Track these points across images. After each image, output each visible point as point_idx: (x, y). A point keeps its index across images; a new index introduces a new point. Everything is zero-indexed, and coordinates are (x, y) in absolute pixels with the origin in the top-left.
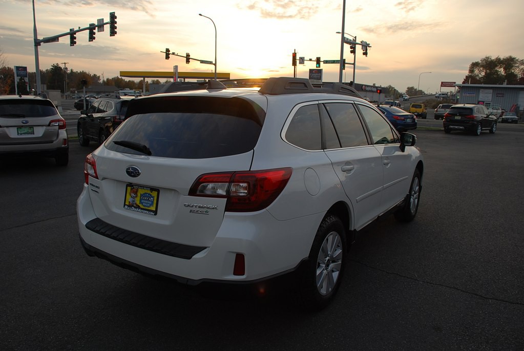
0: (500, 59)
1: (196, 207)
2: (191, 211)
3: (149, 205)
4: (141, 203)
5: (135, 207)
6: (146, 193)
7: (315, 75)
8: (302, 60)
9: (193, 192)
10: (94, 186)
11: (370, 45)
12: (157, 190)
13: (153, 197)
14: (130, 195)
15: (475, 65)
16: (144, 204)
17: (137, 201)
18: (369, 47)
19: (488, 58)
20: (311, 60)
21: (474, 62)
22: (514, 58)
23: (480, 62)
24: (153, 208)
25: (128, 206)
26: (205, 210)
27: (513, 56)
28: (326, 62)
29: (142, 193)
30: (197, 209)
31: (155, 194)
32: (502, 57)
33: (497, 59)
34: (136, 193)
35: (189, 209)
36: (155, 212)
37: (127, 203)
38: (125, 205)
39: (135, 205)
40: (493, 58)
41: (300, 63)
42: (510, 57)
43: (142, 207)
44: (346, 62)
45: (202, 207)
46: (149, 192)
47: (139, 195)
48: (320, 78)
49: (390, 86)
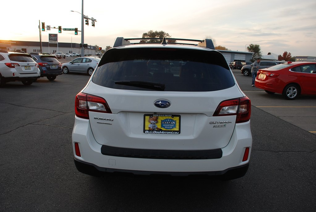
0: (157, 32)
1: (218, 123)
2: (214, 126)
3: (171, 127)
4: (162, 126)
5: (157, 131)
6: (167, 119)
7: (53, 38)
8: (49, 28)
9: (216, 114)
10: (102, 119)
11: (96, 20)
12: (178, 115)
13: (175, 121)
14: (149, 122)
15: (145, 34)
16: (166, 127)
17: (159, 126)
18: (96, 21)
19: (151, 31)
20: (55, 28)
21: (145, 33)
22: (164, 32)
23: (148, 33)
24: (177, 129)
25: (149, 131)
26: (224, 124)
27: (163, 31)
28: (65, 29)
29: (163, 119)
30: (219, 124)
31: (177, 119)
32: (158, 31)
33: (156, 32)
34: (156, 120)
35: (213, 125)
36: (179, 132)
37: (147, 128)
38: (144, 131)
39: (156, 129)
40: (154, 31)
41: (48, 29)
42: (162, 32)
43: (165, 130)
44: (78, 30)
45: (222, 123)
46: (170, 118)
47: (159, 121)
48: (56, 40)
49: (96, 46)
